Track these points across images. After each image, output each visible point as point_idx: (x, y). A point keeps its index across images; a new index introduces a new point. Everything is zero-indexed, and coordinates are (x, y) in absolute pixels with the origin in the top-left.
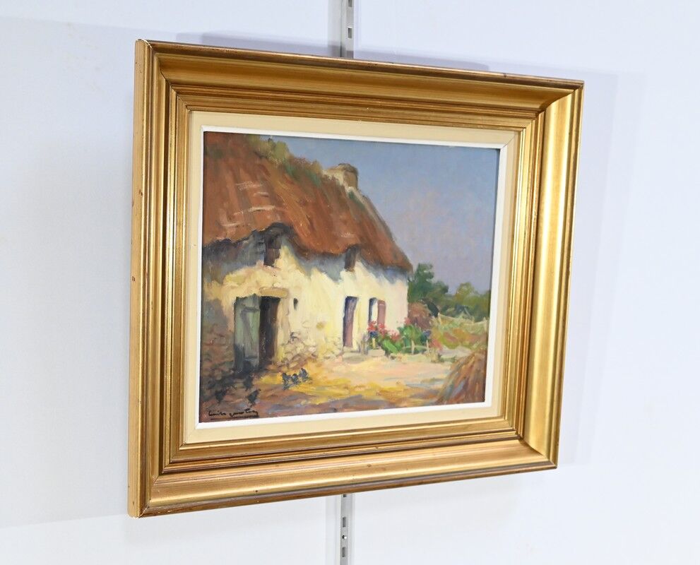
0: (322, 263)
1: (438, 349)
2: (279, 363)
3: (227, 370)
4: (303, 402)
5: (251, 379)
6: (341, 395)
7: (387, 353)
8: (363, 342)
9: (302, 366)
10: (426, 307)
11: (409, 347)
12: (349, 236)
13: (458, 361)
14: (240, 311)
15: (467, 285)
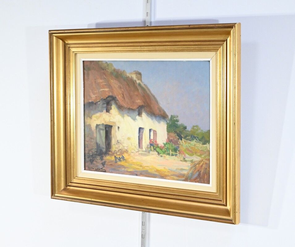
0: (128, 113)
1: (183, 155)
2: (113, 152)
3: (94, 152)
4: (123, 169)
5: (103, 157)
6: (139, 169)
7: (159, 154)
8: (148, 148)
9: (122, 154)
10: (176, 135)
11: (169, 152)
12: (139, 102)
13: (194, 162)
14: (98, 129)
15: (197, 126)
